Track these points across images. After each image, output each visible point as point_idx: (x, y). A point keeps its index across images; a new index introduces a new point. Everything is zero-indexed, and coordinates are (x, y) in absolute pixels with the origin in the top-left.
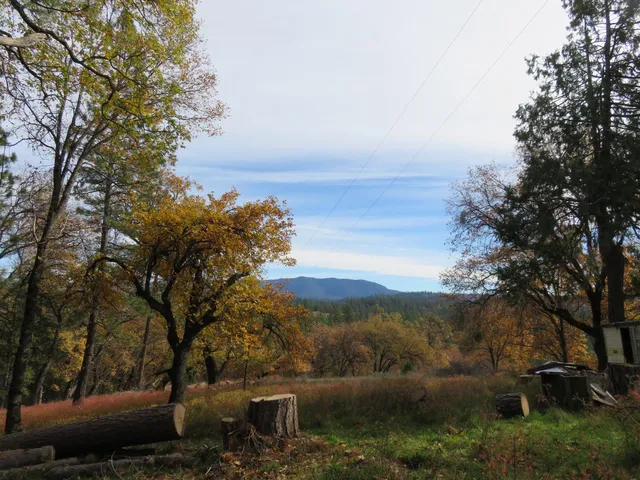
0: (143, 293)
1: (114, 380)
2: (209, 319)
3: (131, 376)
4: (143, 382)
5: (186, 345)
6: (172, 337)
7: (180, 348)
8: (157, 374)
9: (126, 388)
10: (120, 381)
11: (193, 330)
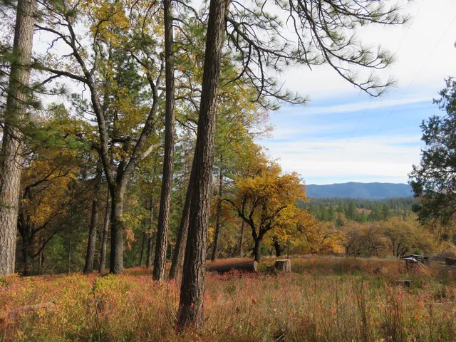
0: (241, 215)
1: (226, 251)
2: (269, 227)
3: (235, 250)
4: (242, 253)
5: (260, 238)
6: (254, 234)
7: (257, 239)
8: (249, 250)
9: (233, 256)
10: (229, 252)
11: (263, 232)
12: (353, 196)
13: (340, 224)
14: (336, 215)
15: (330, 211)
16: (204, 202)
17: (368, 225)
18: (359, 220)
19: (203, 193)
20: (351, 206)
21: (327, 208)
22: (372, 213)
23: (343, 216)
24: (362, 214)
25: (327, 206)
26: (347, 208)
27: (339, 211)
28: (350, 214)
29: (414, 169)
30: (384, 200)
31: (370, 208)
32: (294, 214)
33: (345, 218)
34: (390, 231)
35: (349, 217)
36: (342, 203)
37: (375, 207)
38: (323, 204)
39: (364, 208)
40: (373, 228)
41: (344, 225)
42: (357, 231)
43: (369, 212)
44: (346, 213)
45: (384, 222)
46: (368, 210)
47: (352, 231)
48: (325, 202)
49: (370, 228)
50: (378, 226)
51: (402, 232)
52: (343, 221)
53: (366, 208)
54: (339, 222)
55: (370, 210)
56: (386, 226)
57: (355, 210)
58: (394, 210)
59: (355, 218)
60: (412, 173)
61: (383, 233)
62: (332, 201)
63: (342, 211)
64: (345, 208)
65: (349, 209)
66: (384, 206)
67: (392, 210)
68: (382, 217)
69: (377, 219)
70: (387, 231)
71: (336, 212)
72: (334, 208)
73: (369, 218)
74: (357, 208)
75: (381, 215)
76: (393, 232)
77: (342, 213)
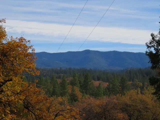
12: (89, 66)
13: (73, 99)
14: (69, 89)
15: (63, 85)
17: (104, 100)
18: (95, 95)
20: (86, 77)
21: (59, 81)
22: (109, 86)
23: (77, 91)
24: (98, 87)
25: (59, 77)
26: (82, 80)
27: (73, 84)
29: (153, 38)
30: (123, 71)
31: (107, 80)
32: (20, 89)
33: (80, 92)
34: (127, 106)
35: (84, 91)
36: (77, 75)
37: (113, 79)
38: (55, 76)
39: (101, 80)
40: (109, 103)
41: (78, 101)
42: (92, 107)
43: (106, 85)
44: (81, 86)
45: (121, 96)
46: (105, 82)
47: (87, 108)
48: (58, 73)
49: (106, 103)
50: (115, 100)
51: (139, 107)
52: (77, 96)
53: (102, 81)
54: (73, 97)
55: (107, 82)
56: (123, 101)
57: (91, 82)
58: (132, 82)
59: (91, 92)
60: (150, 43)
61: (120, 108)
62: (65, 72)
63: (76, 84)
64: (79, 81)
65: (85, 81)
66: (122, 78)
67: (130, 82)
68: (119, 90)
69: (114, 92)
70: (124, 107)
71: (70, 86)
72: (67, 80)
73: (106, 92)
74: (93, 81)
75: (119, 88)
76: (130, 107)
77: (77, 86)
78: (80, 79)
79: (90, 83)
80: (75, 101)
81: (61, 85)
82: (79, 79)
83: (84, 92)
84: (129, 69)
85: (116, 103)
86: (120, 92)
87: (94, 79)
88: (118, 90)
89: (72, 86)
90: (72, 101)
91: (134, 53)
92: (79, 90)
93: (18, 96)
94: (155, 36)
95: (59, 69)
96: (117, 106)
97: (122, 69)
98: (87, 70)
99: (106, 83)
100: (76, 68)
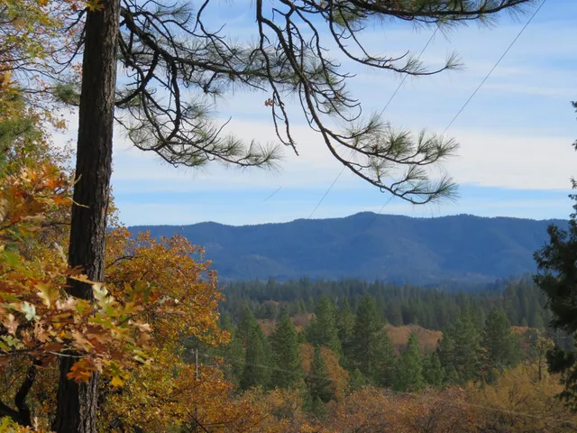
12: (372, 272)
13: (320, 393)
14: (304, 354)
15: (281, 341)
16: (88, 424)
17: (426, 400)
18: (393, 380)
19: (85, 405)
20: (363, 314)
21: (268, 327)
22: (443, 342)
23: (332, 362)
24: (406, 349)
25: (268, 315)
26: (350, 320)
27: (316, 337)
28: (358, 349)
30: (494, 287)
31: (438, 322)
32: (174, 385)
33: (341, 368)
34: (502, 419)
35: (355, 363)
36: (329, 306)
37: (459, 321)
38: (251, 308)
39: (416, 320)
40: (443, 411)
41: (335, 399)
42: (383, 426)
43: (433, 338)
44: (345, 346)
45: (482, 387)
46: (431, 328)
47: (366, 427)
48: (261, 300)
49: (433, 411)
50: (460, 401)
51: (541, 422)
52: (329, 383)
53: (422, 324)
54: (318, 384)
55: (436, 329)
56: (488, 404)
57: (380, 333)
58: (527, 328)
59: (379, 367)
60: (547, 254)
61: (478, 428)
62: (286, 295)
63: (328, 339)
64: (338, 327)
65: (357, 328)
66: (491, 317)
67: (521, 328)
68: (482, 359)
69: (461, 367)
70: (490, 422)
71: (305, 346)
72: (296, 324)
73: (434, 367)
74: (387, 326)
75: (481, 352)
76: (512, 425)
77: (330, 347)
78: (341, 323)
79: (376, 334)
80: (326, 400)
81: (272, 344)
82: (338, 320)
83: (357, 369)
84: (518, 282)
85: (465, 411)
86: (483, 366)
87: (392, 319)
88: (476, 357)
89: (315, 345)
90: (315, 399)
91: (534, 221)
92: (336, 361)
93: (170, 406)
94: (558, 233)
95: (265, 282)
96: (469, 421)
97: (492, 280)
98: (365, 284)
99: (433, 332)
100: (325, 281)
